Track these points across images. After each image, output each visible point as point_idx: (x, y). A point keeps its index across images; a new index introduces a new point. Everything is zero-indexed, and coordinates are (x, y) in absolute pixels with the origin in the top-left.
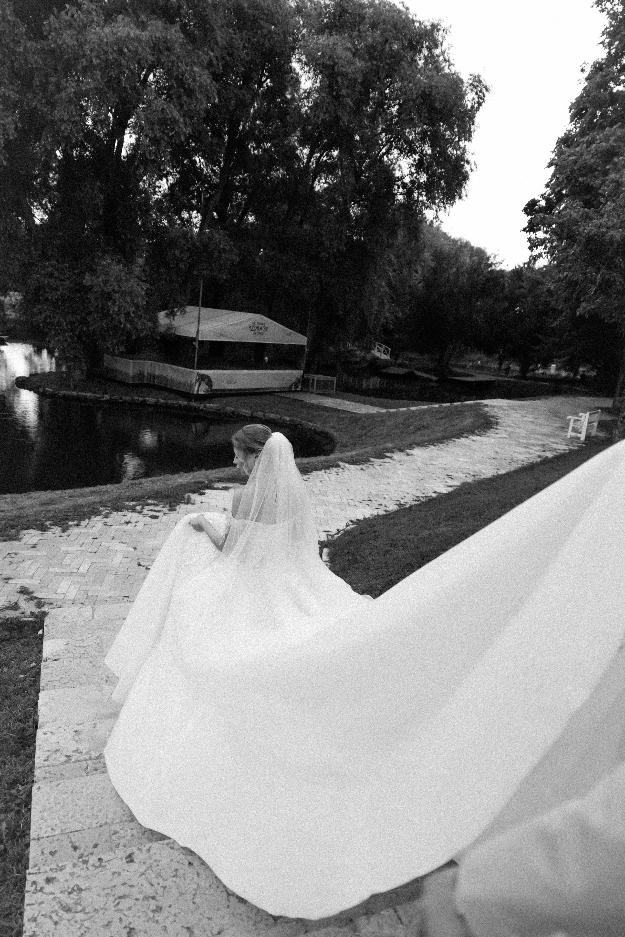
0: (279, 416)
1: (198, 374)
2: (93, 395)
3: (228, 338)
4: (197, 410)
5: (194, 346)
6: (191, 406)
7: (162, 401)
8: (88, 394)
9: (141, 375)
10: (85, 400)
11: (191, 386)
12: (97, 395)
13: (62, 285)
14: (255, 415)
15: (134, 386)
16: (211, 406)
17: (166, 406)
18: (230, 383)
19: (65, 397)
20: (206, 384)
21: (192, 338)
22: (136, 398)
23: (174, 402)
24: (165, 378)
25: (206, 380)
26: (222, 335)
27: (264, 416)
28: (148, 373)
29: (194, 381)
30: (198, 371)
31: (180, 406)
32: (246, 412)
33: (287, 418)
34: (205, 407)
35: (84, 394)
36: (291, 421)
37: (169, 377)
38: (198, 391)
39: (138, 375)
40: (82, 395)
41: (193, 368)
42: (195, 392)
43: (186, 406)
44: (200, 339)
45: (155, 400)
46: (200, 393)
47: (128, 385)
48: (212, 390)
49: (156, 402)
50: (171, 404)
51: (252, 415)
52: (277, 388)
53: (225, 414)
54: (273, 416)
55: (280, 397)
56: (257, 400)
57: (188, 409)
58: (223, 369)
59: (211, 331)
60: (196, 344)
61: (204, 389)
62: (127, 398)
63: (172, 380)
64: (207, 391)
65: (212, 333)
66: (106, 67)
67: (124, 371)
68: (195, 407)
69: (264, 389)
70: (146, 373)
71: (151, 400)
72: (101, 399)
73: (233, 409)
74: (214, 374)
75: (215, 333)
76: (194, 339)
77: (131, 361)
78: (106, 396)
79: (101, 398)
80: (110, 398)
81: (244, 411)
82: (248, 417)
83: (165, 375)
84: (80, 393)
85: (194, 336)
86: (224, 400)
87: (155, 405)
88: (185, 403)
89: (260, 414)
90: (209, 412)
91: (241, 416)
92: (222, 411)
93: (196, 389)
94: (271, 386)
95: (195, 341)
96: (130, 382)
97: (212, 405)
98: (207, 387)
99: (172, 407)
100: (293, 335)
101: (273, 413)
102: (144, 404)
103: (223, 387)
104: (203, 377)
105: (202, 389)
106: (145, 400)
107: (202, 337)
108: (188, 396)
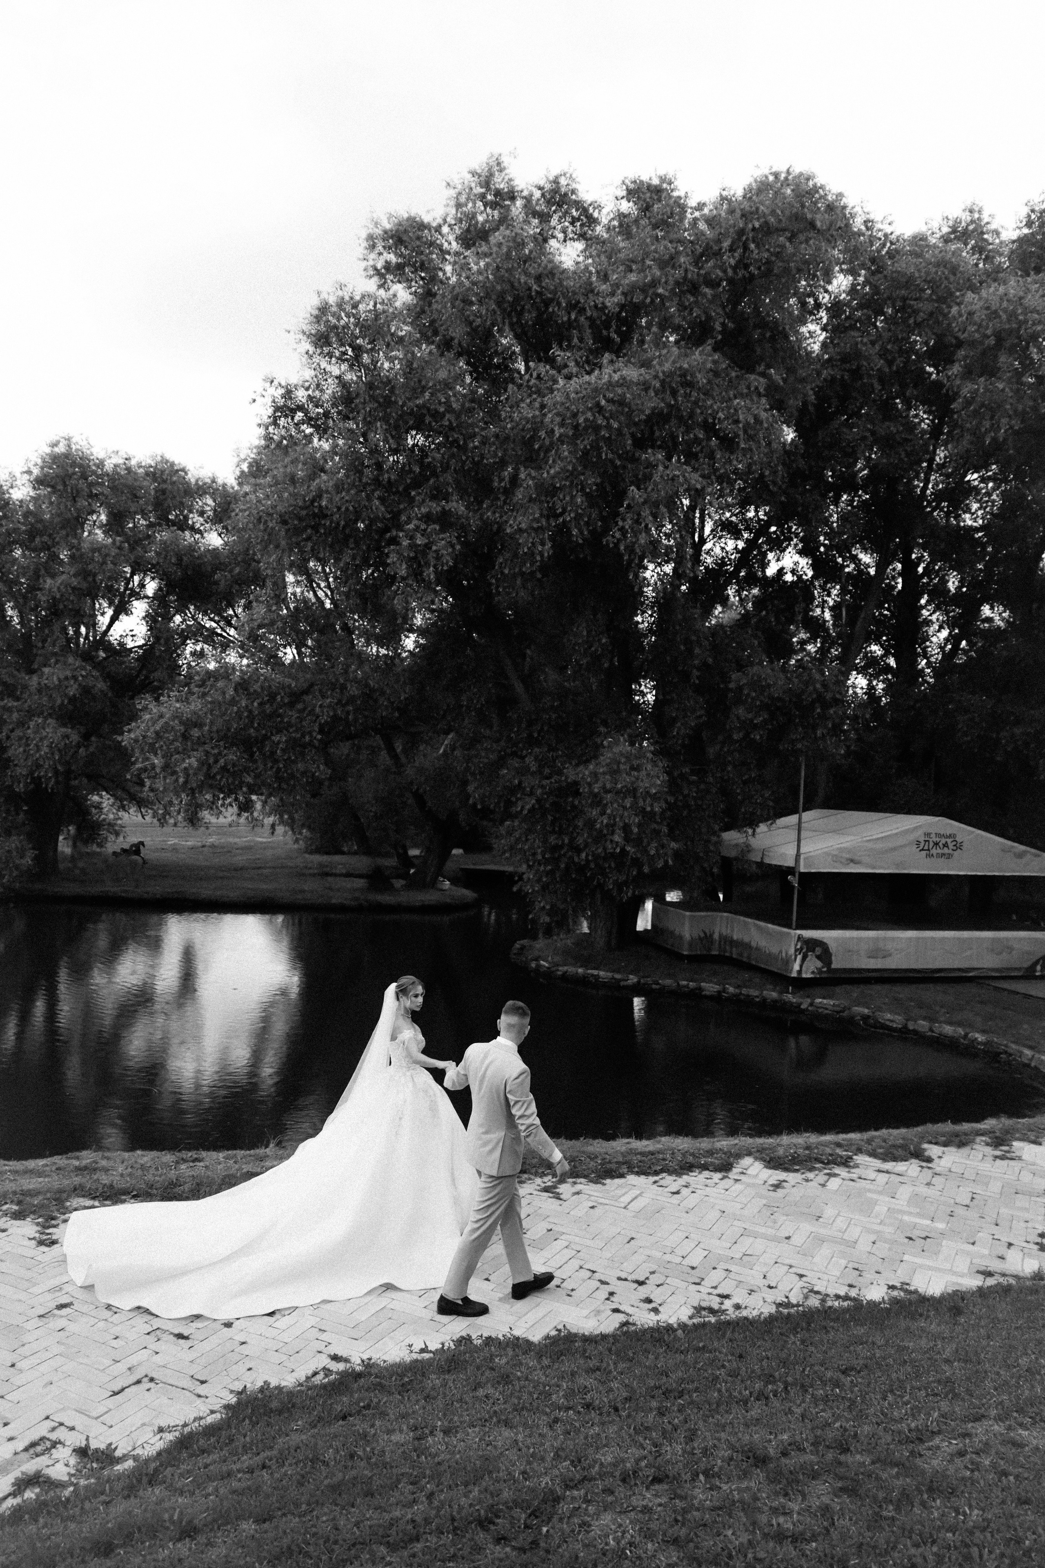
0: (961, 1031)
1: (800, 938)
2: (610, 974)
3: (868, 866)
4: (796, 1009)
5: (789, 883)
6: (785, 1003)
7: (731, 989)
8: (602, 973)
9: (707, 939)
10: (597, 983)
11: (787, 962)
12: (618, 976)
13: (543, 787)
14: (911, 1026)
15: (692, 959)
16: (824, 1003)
17: (736, 1000)
18: (872, 956)
19: (565, 977)
20: (818, 957)
21: (789, 868)
22: (685, 983)
23: (754, 993)
24: (748, 946)
25: (818, 950)
26: (852, 861)
27: (931, 1030)
28: (720, 935)
29: (792, 951)
30: (799, 932)
31: (764, 1000)
32: (892, 1018)
33: (980, 1037)
34: (811, 1004)
35: (595, 972)
36: (987, 1043)
37: (754, 944)
38: (800, 972)
39: (700, 939)
40: (593, 975)
41: (790, 927)
42: (794, 974)
43: (775, 1001)
44: (803, 869)
45: (717, 988)
46: (804, 976)
47: (680, 957)
48: (830, 970)
49: (719, 992)
50: (748, 996)
51: (905, 1027)
52: (993, 970)
53: (851, 1020)
54: (948, 1030)
55: (996, 988)
56: (930, 993)
57: (778, 1006)
58: (858, 928)
59: (827, 854)
60: (794, 880)
61: (812, 968)
62: (668, 982)
63: (758, 949)
64: (820, 971)
65: (830, 859)
66: (576, 436)
67: (677, 933)
68: (791, 1003)
69: (959, 970)
70: (716, 936)
71: (710, 987)
72: (622, 983)
73: (866, 1011)
74: (836, 939)
75: (836, 859)
76: (791, 871)
77: (688, 913)
78: (631, 977)
79: (620, 980)
80: (639, 982)
81: (889, 1016)
82: (895, 1030)
83: (746, 939)
84: (590, 971)
85: (791, 863)
86: (856, 991)
87: (717, 998)
88: (774, 995)
89: (923, 1025)
90: (818, 1016)
91: (884, 1026)
92: (845, 1014)
93: (796, 967)
94: (976, 965)
95: (793, 874)
96: (685, 953)
97: (825, 1001)
98: (819, 964)
99: (749, 1001)
100: (1029, 856)
101: (950, 1023)
102: (696, 995)
103: (856, 965)
104: (811, 945)
105: (810, 968)
106: (700, 989)
107: (805, 867)
108: (782, 980)
